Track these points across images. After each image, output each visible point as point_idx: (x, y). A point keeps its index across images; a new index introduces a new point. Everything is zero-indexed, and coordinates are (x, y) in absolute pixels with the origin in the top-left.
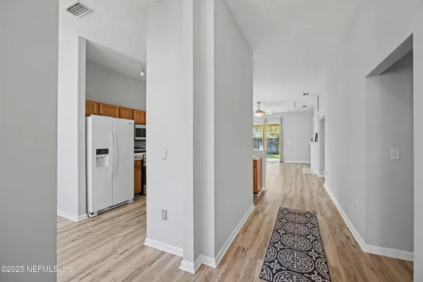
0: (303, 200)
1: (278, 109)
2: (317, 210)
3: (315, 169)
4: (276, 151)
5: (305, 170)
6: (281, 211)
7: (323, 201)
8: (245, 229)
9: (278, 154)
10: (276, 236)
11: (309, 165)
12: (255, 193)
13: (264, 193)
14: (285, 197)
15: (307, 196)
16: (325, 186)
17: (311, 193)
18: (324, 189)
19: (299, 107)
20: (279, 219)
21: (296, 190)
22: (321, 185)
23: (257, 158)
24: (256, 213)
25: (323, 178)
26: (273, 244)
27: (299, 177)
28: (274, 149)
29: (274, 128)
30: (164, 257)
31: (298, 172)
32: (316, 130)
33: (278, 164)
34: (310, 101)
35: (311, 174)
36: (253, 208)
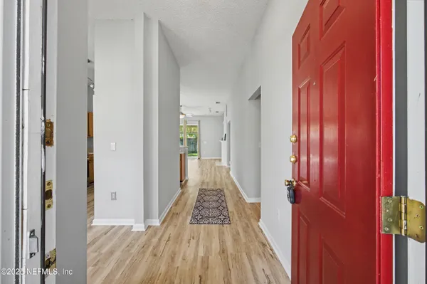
0: (215, 183)
1: (196, 113)
2: (224, 187)
3: (224, 163)
4: (194, 150)
5: (217, 164)
6: (200, 190)
7: (229, 182)
8: (176, 204)
9: (196, 152)
10: (198, 204)
11: (220, 160)
12: (181, 181)
13: (187, 181)
14: (203, 183)
15: (218, 180)
16: (231, 173)
17: (221, 178)
18: (229, 175)
19: (213, 113)
20: (199, 195)
21: (210, 177)
22: (228, 172)
23: (182, 153)
24: (182, 194)
25: (229, 168)
26: (196, 208)
27: (213, 169)
28: (192, 148)
29: (193, 129)
30: (114, 229)
31: (212, 165)
32: (225, 132)
33: (196, 160)
34: (221, 108)
35: (222, 167)
36: (180, 191)
